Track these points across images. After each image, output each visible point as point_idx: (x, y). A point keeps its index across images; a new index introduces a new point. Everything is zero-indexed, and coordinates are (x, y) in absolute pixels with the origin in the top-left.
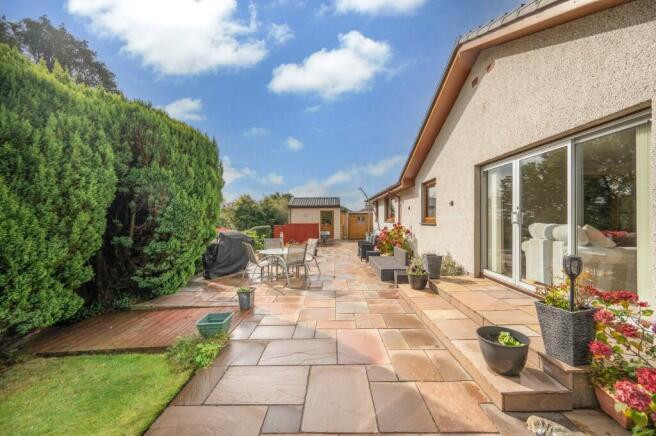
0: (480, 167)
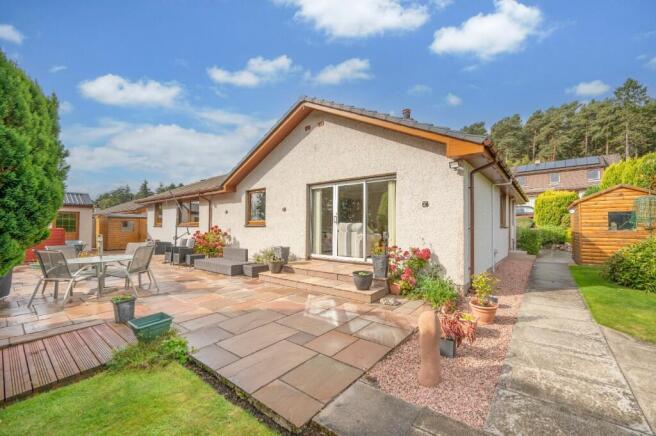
0: (309, 186)
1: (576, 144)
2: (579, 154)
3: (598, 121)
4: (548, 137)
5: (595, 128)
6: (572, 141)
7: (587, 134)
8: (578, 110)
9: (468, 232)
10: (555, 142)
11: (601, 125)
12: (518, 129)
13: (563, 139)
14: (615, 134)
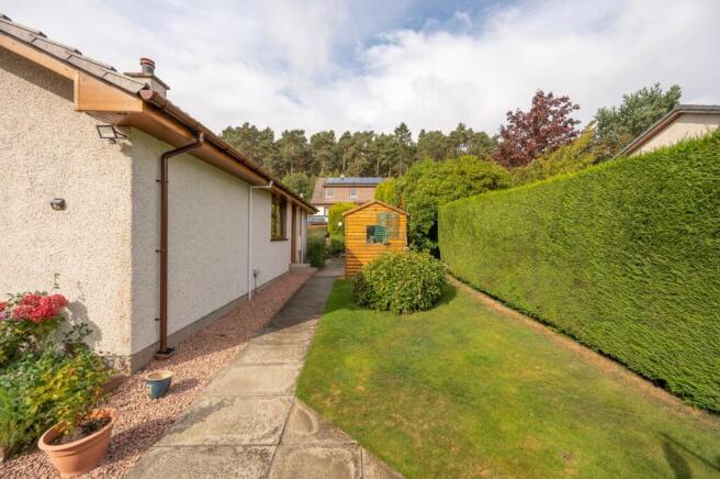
1: (371, 166)
2: (372, 174)
3: (385, 151)
4: (354, 156)
5: (384, 156)
6: (370, 163)
7: (379, 160)
8: (373, 139)
9: (152, 260)
10: (358, 162)
11: (387, 154)
12: (332, 144)
13: (363, 161)
14: (394, 163)
